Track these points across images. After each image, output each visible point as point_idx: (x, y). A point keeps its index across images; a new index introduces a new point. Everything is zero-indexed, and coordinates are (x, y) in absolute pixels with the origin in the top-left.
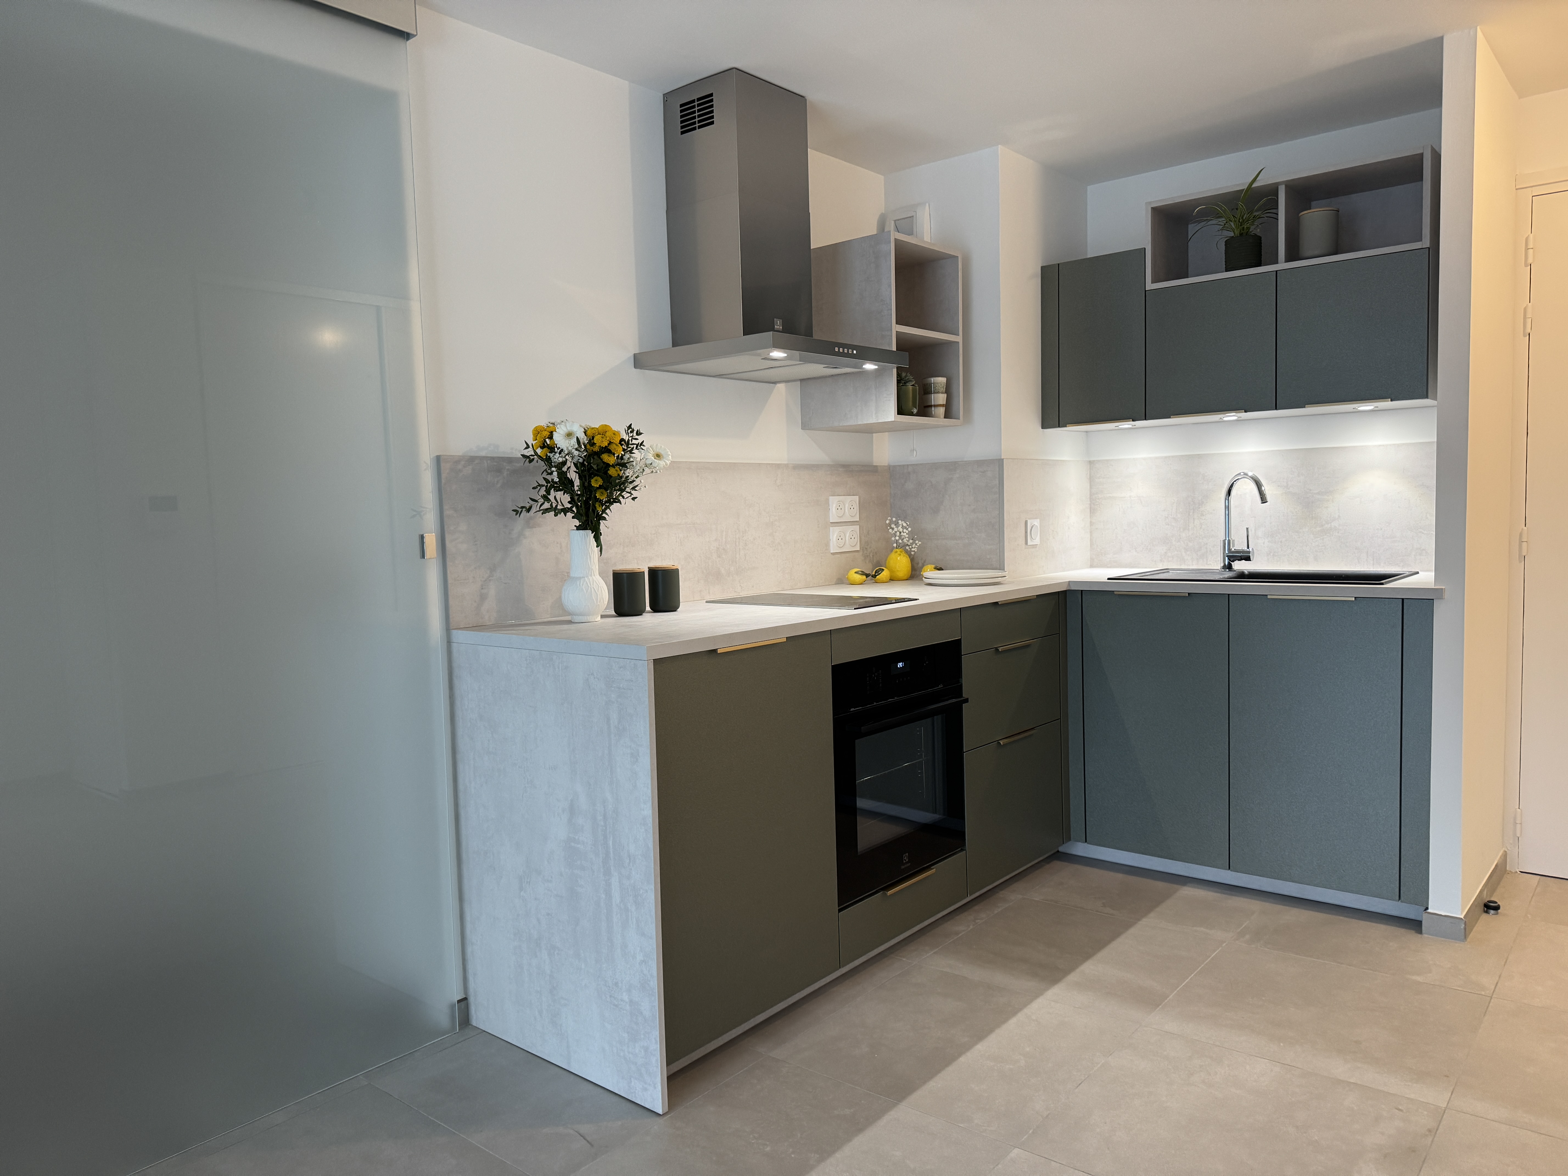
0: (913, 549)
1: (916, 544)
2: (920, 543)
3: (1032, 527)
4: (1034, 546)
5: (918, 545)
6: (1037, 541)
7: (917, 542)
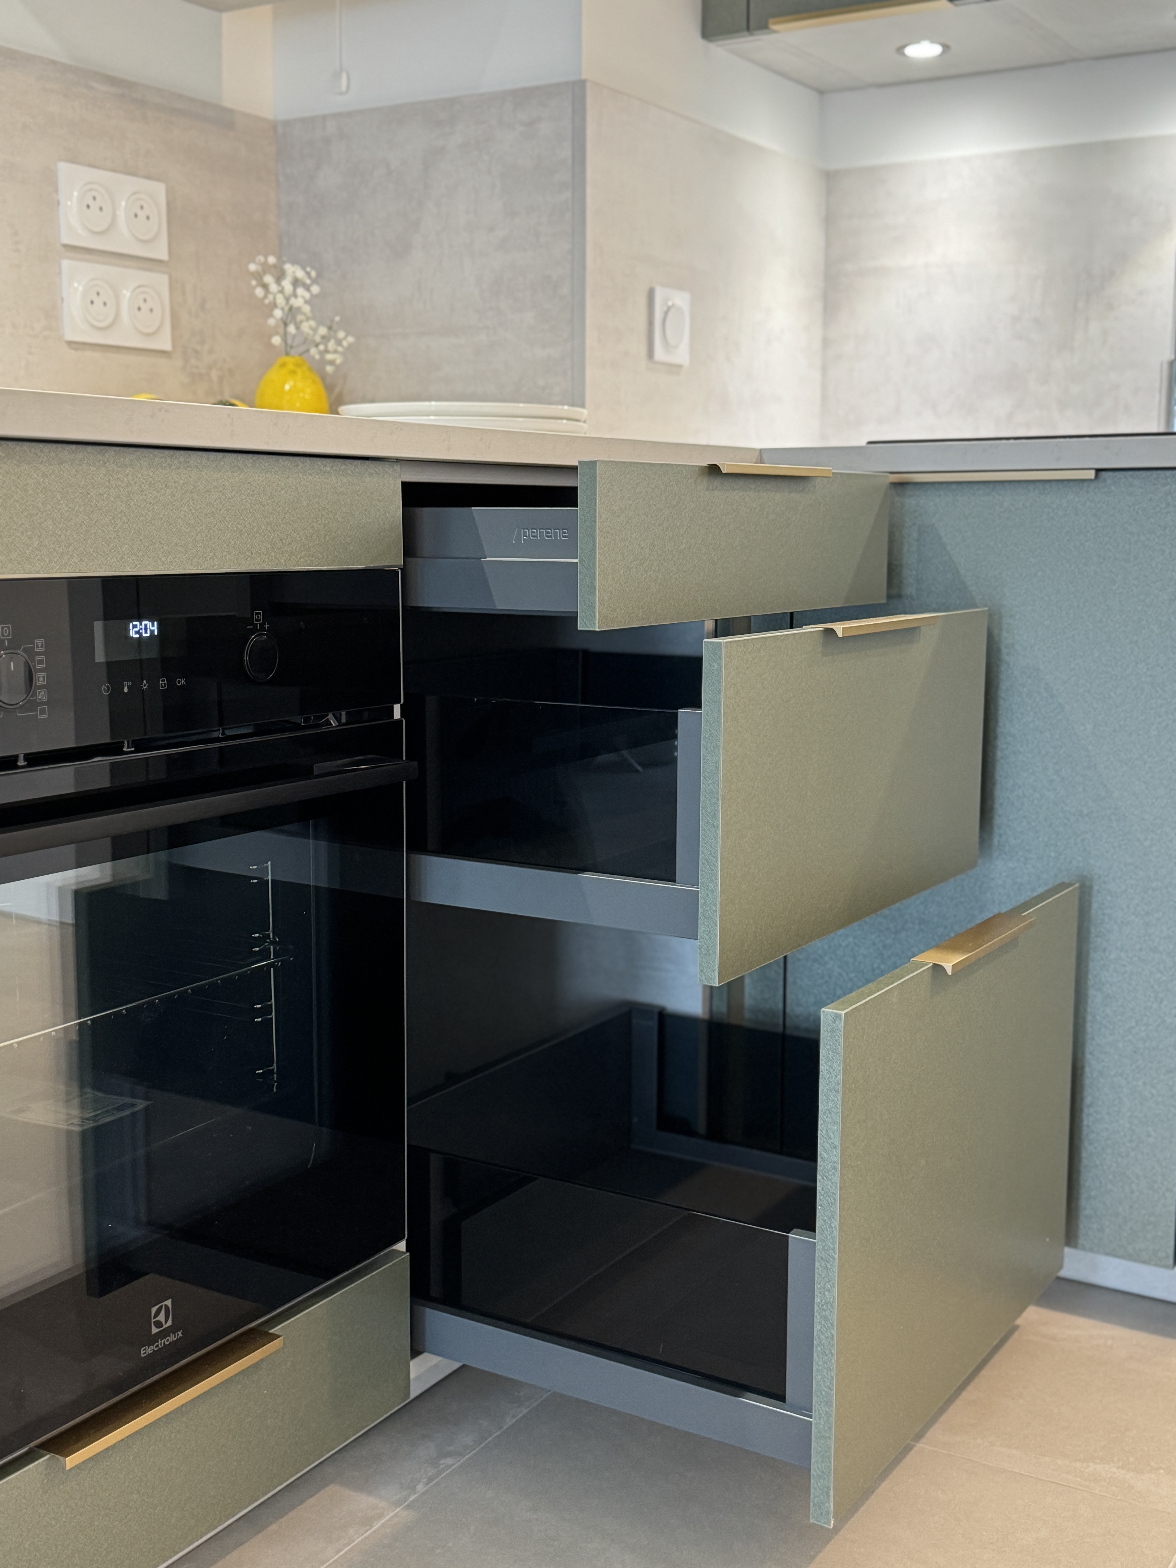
0: (329, 357)
1: (339, 342)
2: (351, 339)
3: (666, 313)
4: (674, 368)
5: (345, 343)
6: (682, 355)
7: (341, 334)
